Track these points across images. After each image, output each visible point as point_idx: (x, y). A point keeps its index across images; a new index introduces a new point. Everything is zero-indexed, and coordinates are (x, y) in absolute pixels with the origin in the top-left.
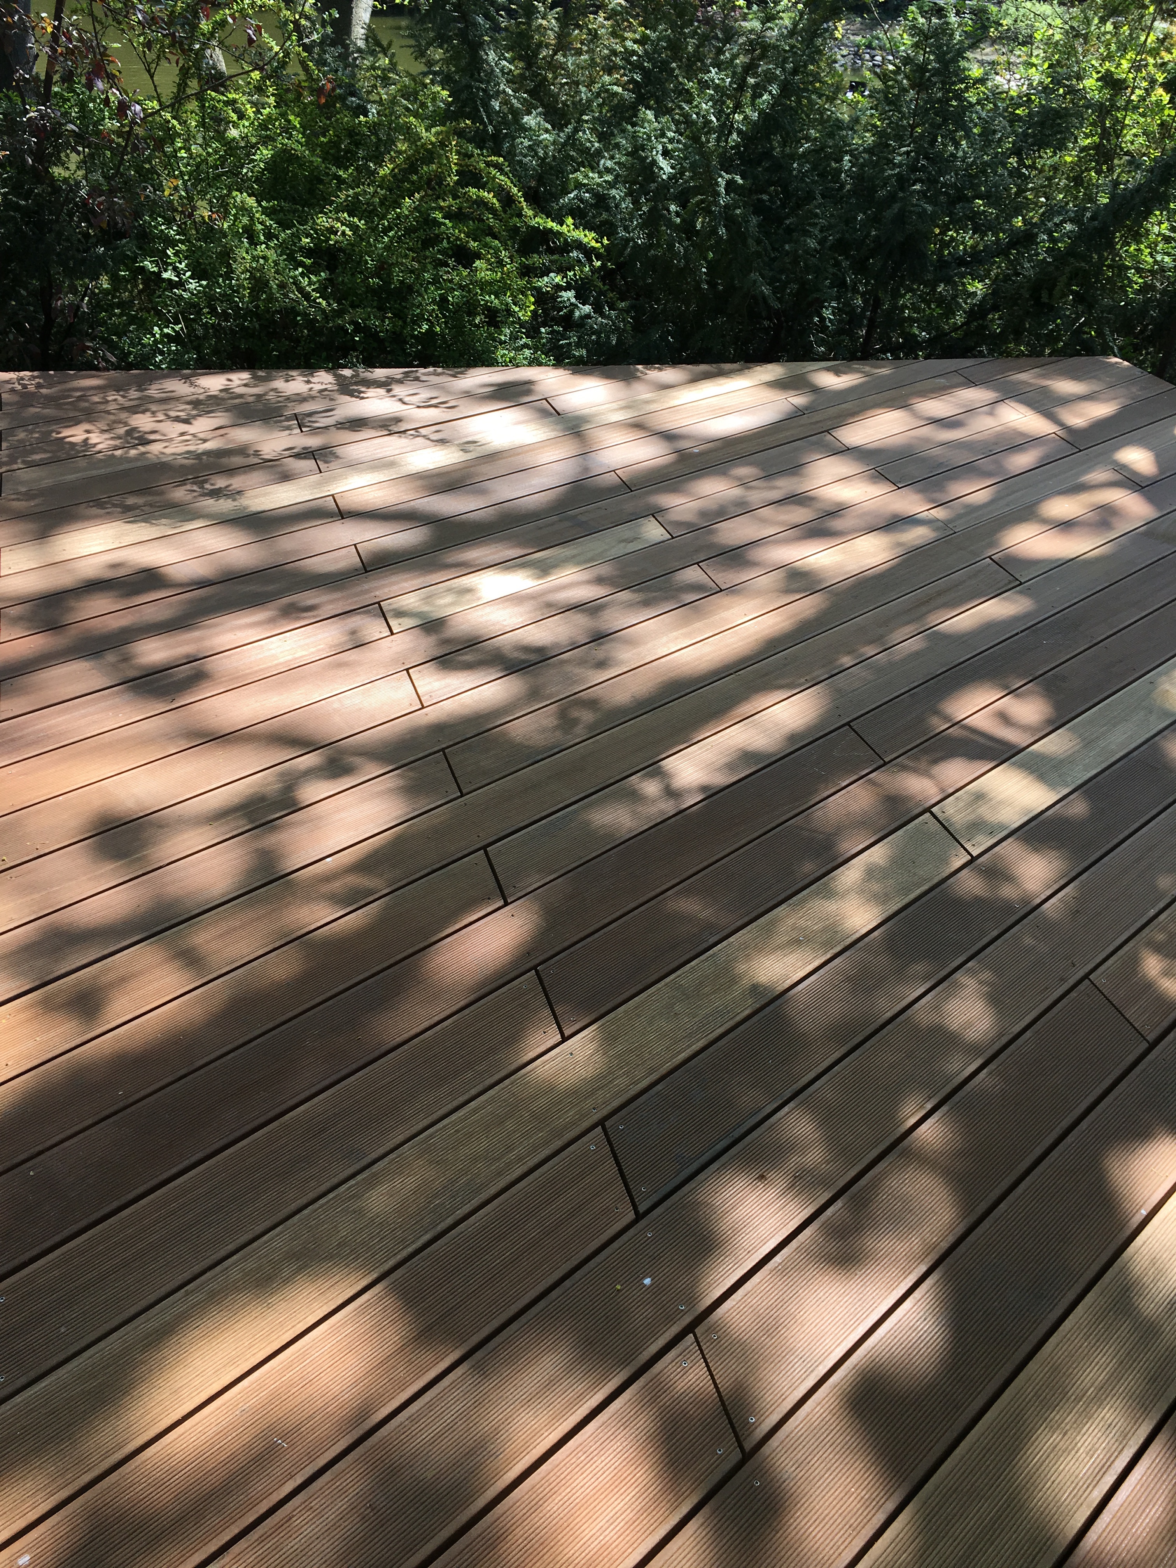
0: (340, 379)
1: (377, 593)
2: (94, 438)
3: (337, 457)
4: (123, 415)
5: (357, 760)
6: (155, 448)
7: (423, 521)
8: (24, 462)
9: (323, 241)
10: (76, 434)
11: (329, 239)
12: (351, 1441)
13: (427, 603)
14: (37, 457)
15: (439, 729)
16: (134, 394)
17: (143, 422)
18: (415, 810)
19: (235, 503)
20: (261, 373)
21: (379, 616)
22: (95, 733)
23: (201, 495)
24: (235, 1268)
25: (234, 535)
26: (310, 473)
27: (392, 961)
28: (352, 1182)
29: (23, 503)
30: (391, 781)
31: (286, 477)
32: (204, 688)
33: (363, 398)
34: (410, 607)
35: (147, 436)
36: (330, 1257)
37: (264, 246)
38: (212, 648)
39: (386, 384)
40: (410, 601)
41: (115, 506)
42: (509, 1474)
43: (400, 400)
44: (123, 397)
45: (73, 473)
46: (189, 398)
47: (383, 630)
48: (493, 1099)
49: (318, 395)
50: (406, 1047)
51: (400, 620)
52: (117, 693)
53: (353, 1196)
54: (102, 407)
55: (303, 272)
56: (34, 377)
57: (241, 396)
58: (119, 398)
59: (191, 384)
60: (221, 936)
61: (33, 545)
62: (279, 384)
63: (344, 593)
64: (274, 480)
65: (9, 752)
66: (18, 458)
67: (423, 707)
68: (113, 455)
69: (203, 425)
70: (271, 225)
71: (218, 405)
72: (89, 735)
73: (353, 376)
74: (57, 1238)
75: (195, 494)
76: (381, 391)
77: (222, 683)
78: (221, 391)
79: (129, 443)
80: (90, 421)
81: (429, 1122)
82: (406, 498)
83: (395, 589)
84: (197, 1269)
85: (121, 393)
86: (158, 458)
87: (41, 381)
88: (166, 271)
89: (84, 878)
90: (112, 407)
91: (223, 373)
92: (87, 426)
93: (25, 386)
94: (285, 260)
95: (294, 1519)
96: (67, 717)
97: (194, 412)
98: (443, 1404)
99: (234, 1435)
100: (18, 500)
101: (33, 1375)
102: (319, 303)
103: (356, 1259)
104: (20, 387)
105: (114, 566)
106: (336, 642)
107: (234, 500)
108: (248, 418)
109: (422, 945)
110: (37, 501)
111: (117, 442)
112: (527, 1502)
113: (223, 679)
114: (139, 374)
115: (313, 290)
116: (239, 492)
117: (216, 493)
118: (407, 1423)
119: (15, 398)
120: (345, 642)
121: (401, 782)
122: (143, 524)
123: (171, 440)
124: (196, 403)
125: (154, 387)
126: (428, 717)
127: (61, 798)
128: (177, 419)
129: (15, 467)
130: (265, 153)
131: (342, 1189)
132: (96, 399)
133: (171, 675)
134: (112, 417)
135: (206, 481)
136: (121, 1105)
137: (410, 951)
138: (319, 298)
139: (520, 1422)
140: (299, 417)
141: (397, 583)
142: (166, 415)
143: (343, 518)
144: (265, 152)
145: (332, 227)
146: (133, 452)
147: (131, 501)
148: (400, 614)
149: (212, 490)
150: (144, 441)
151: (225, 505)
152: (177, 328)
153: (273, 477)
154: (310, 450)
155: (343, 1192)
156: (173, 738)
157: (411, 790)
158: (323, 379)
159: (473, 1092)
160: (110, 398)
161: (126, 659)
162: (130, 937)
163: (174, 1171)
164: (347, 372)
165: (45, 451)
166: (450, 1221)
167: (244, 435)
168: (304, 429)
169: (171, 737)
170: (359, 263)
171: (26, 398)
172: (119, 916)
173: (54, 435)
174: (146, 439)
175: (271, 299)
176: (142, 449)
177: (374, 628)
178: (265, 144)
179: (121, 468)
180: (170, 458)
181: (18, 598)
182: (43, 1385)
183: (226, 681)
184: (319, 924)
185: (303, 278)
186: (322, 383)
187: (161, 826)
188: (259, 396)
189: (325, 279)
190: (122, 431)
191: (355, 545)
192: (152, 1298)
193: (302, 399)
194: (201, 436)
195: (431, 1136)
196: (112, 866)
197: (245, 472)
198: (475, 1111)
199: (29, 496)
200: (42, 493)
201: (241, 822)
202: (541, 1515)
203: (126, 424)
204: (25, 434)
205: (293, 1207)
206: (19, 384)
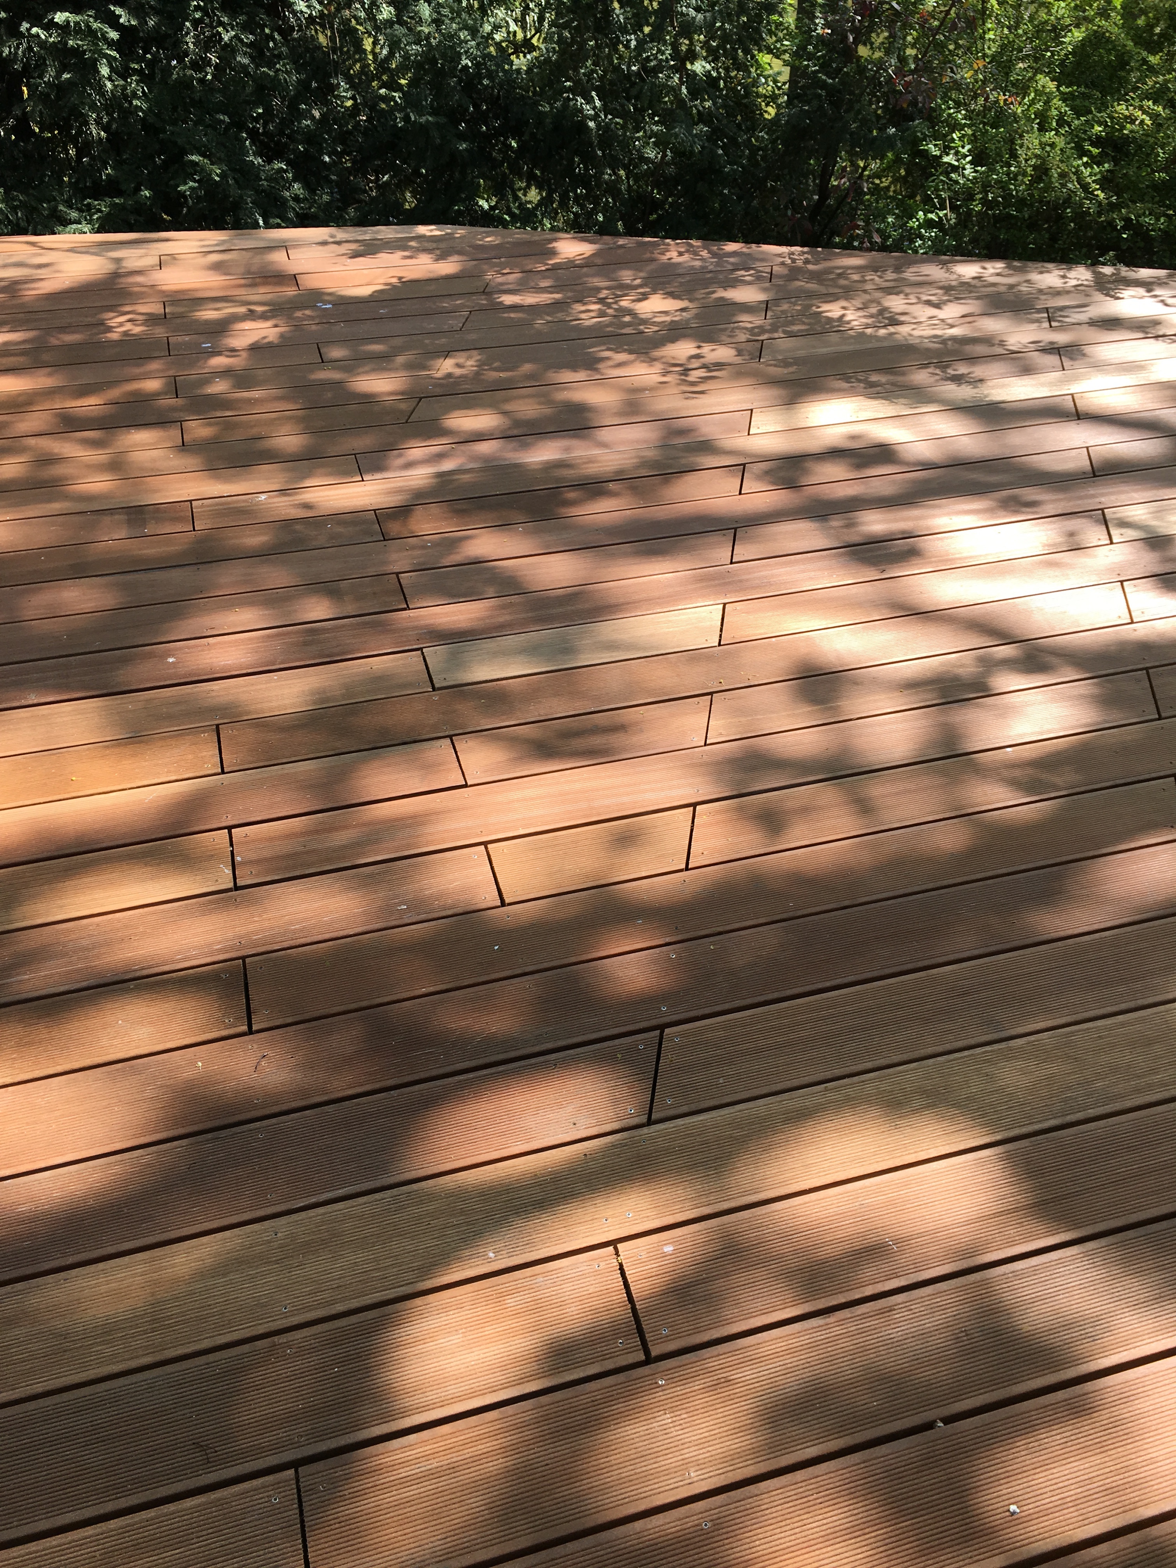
0: (1099, 277)
1: (1103, 499)
2: (850, 316)
3: (1084, 355)
4: (878, 295)
5: (1054, 660)
6: (904, 330)
7: (1165, 432)
8: (784, 332)
9: (1118, 130)
10: (833, 310)
11: (1124, 127)
12: (955, 1269)
13: (1157, 518)
14: (796, 328)
15: (1145, 647)
16: (890, 275)
17: (896, 303)
18: (1107, 722)
19: (975, 391)
20: (1016, 264)
21: (1101, 524)
22: (810, 588)
23: (942, 379)
24: (871, 1083)
25: (964, 422)
26: (1053, 369)
27: (1058, 860)
28: (988, 1048)
29: (779, 369)
30: (1086, 688)
31: (1027, 370)
32: (913, 565)
33: (1118, 298)
34: (1136, 518)
35: (897, 317)
36: (955, 1105)
37: (1053, 133)
38: (928, 528)
39: (1148, 285)
40: (1139, 513)
41: (859, 381)
42: (1104, 1360)
43: (1162, 301)
44: (880, 277)
45: (826, 347)
46: (941, 284)
47: (1101, 537)
48: (1143, 1020)
49: (1073, 289)
50: (1060, 944)
51: (1123, 531)
52: (835, 555)
53: (988, 1061)
54: (859, 285)
55: (1087, 162)
56: (804, 253)
57: (994, 285)
58: (877, 278)
59: (948, 270)
60: (897, 794)
61: (781, 410)
62: (1035, 277)
63: (1068, 495)
64: (1014, 372)
65: (736, 591)
66: (779, 327)
67: (1132, 622)
68: (863, 334)
69: (952, 311)
70: (1066, 112)
71: (971, 292)
72: (805, 589)
73: (1113, 274)
74: (727, 1006)
75: (937, 377)
76: (1141, 291)
77: (931, 562)
78: (974, 278)
79: (880, 322)
80: (846, 299)
81: (1072, 1020)
82: (1151, 406)
83: (1123, 498)
84: (838, 1072)
85: (879, 274)
86: (906, 340)
87: (809, 257)
88: (948, 154)
89: (784, 714)
90: (869, 286)
91: (980, 261)
92: (844, 303)
93: (794, 261)
94: (1072, 148)
95: (894, 1312)
96: (788, 569)
97: (945, 298)
98: (1048, 1273)
99: (851, 1221)
100: (775, 366)
101: (693, 1107)
102: (1097, 196)
103: (982, 1116)
104: (789, 261)
105: (853, 437)
106: (1050, 542)
107: (975, 387)
108: (997, 308)
109: (1091, 854)
110: (791, 369)
111: (870, 321)
112: (1118, 1392)
113: (933, 559)
114: (899, 257)
115: (1094, 182)
116: (981, 380)
117: (958, 379)
118: (1010, 1275)
119: (784, 271)
120: (1060, 544)
121: (1096, 691)
122: (884, 401)
123: (921, 322)
124: (948, 289)
125: (911, 270)
126: (1136, 633)
127: (774, 639)
128: (929, 303)
129: (776, 335)
130: (1078, 34)
131: (979, 1050)
132: (856, 277)
133: (886, 548)
134: (867, 297)
135: (947, 367)
136: (791, 914)
137: (1078, 856)
138: (1098, 189)
139: (1123, 1320)
140: (1050, 310)
141: (1128, 492)
142: (918, 298)
143: (1079, 419)
144: (1076, 34)
145: (1132, 114)
146: (882, 332)
147: (874, 378)
148: (1124, 524)
149: (954, 375)
150: (894, 322)
151: (964, 393)
152: (941, 214)
153: (1013, 370)
154: (1056, 346)
155: (978, 1054)
156: (879, 605)
157: (1105, 701)
158: (1081, 275)
159: (1123, 1006)
160: (867, 278)
161: (851, 525)
162: (817, 774)
163: (828, 984)
164: (1107, 270)
165: (804, 323)
166: (1080, 1116)
167: (992, 325)
168: (1053, 324)
169: (876, 605)
170: (1148, 155)
171: (794, 272)
172: (809, 754)
173: (814, 308)
174: (896, 320)
175: (1049, 188)
176: (892, 329)
177: (1094, 534)
178: (1077, 26)
179: (870, 346)
180: (917, 341)
181: (764, 456)
182: (701, 1118)
183: (935, 562)
184: (990, 807)
185: (1086, 168)
186: (1078, 279)
187: (856, 683)
188: (1011, 287)
189: (1108, 171)
190: (874, 310)
191: (1087, 448)
192: (796, 1083)
193: (1057, 293)
194: (950, 321)
195: (1072, 1033)
196: (809, 709)
197: (986, 362)
198: (1123, 1024)
199: (785, 363)
200: (797, 361)
201: (929, 696)
202: (1130, 1409)
203: (879, 303)
204: (788, 305)
205: (930, 1051)
206: (790, 258)
